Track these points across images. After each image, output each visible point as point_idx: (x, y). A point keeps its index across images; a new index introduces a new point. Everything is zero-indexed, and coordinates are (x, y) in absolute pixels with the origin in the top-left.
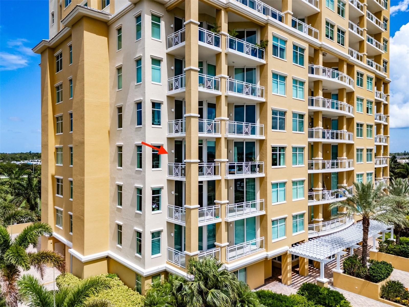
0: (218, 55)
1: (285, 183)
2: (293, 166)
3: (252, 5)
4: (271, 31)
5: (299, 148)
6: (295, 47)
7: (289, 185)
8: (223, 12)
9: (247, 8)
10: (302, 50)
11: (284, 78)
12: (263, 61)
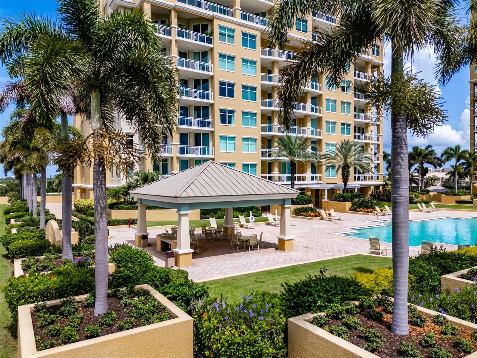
0: (171, 41)
1: (234, 138)
2: (243, 126)
3: (199, 5)
4: (216, 23)
5: (250, 113)
6: (244, 34)
7: (238, 140)
8: (173, 12)
9: (194, 9)
10: (254, 37)
11: (232, 58)
12: (211, 46)
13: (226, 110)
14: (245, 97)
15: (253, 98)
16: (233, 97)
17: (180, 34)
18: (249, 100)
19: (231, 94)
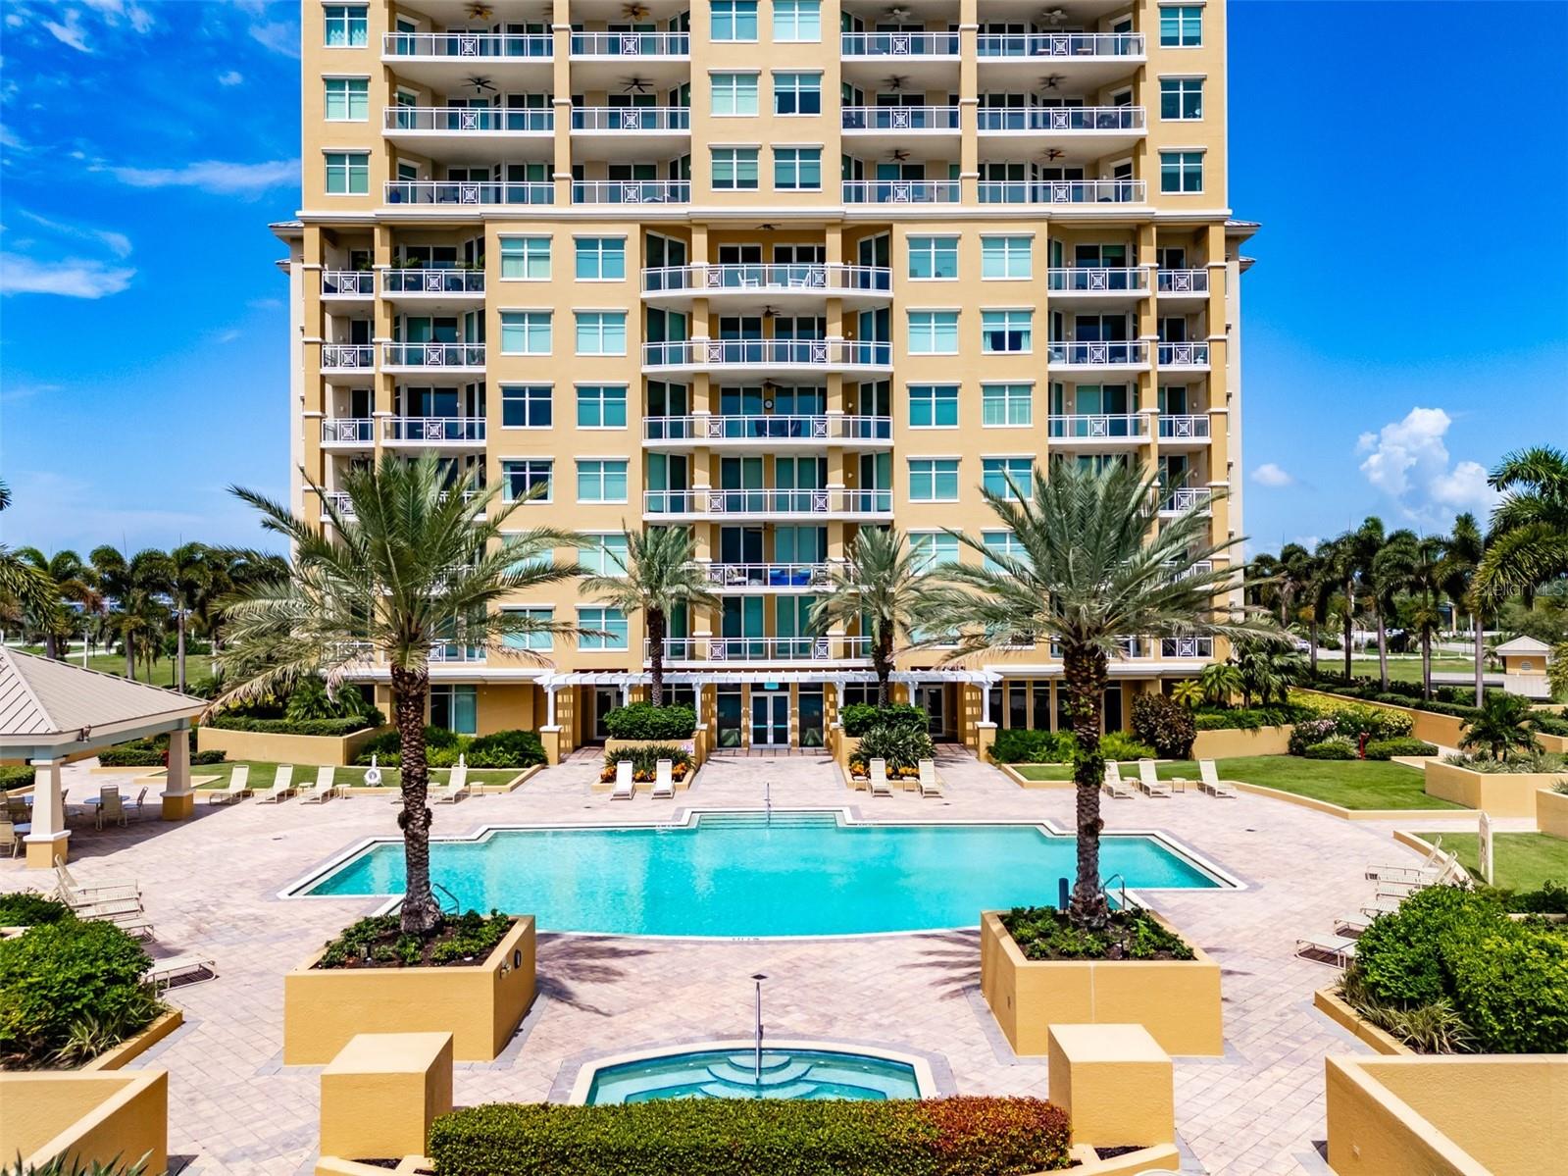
4: (492, 232)
5: (605, 463)
10: (618, 243)
11: (543, 317)
13: (524, 463)
14: (586, 417)
15: (617, 418)
16: (549, 423)
17: (394, 284)
18: (602, 427)
19: (542, 415)
